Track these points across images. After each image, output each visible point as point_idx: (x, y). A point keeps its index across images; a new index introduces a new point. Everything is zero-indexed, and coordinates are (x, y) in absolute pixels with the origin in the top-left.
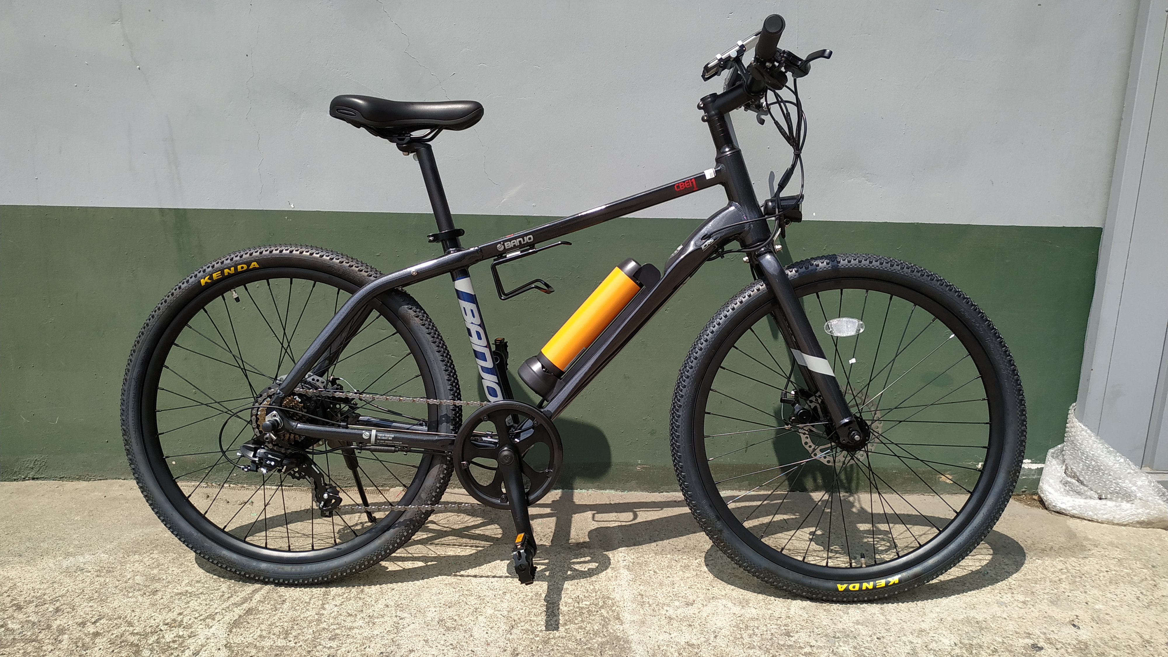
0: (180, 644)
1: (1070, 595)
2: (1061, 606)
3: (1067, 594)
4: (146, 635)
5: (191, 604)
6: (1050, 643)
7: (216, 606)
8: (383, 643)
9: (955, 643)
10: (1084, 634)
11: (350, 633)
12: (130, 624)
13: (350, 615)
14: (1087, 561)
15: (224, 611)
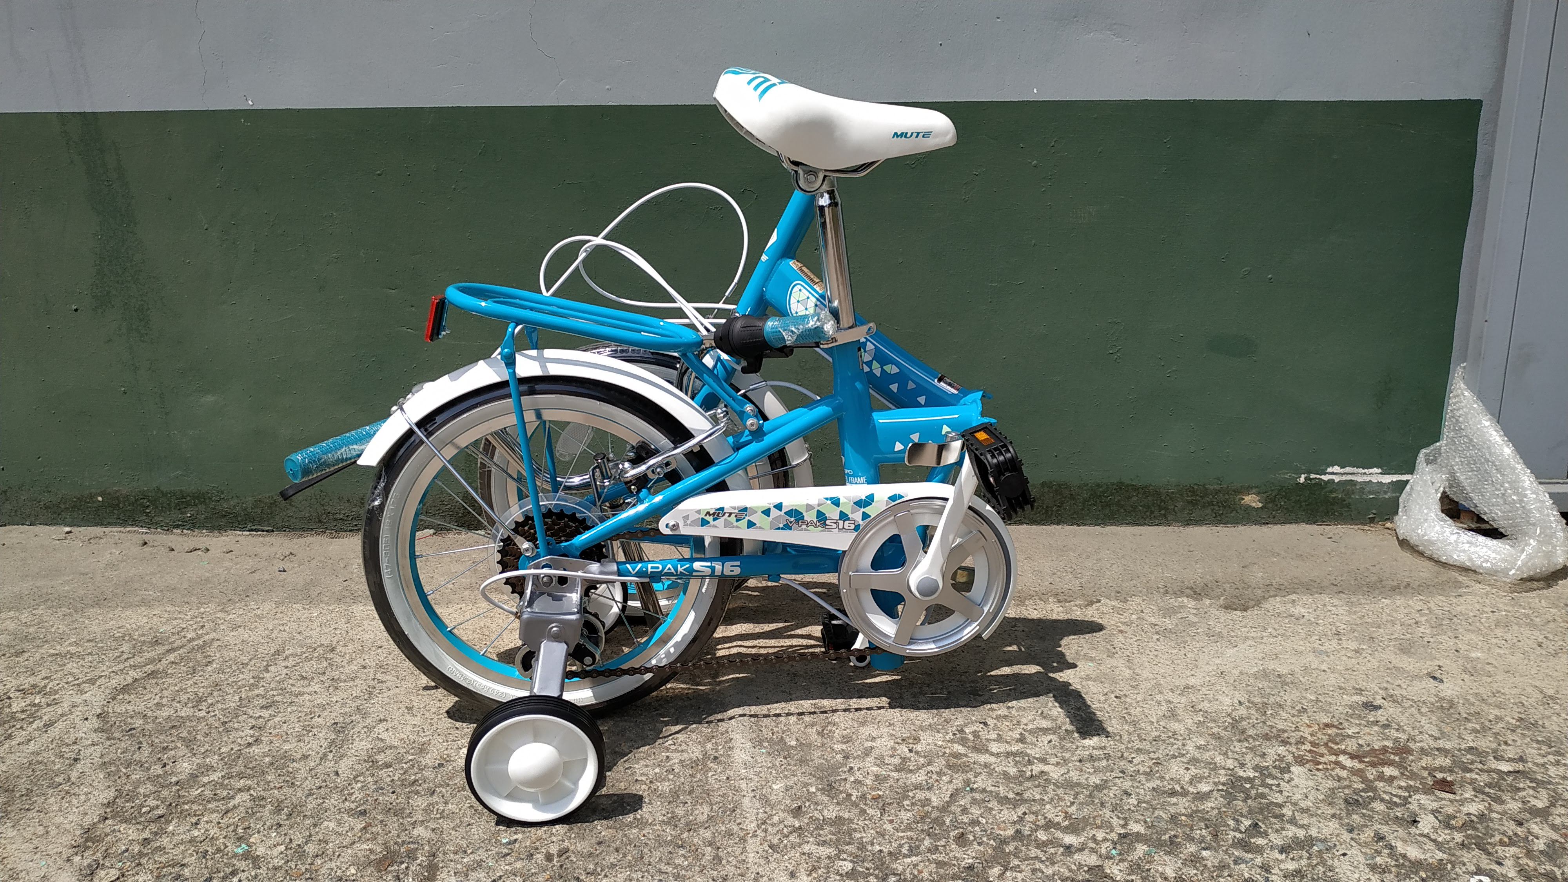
0: (31, 714)
1: (1432, 640)
2: (1415, 654)
3: (1426, 639)
5: (69, 666)
6: (1394, 701)
7: (104, 668)
8: (342, 711)
9: (1240, 702)
10: (1449, 689)
11: (296, 700)
13: (303, 678)
14: (1462, 600)
15: (112, 674)
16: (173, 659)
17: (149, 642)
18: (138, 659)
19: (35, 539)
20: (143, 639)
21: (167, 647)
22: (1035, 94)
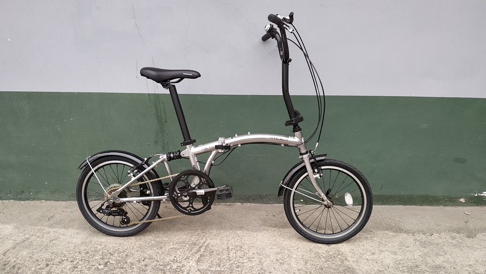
0: (180, 269)
4: (165, 266)
7: (188, 254)
11: (244, 265)
12: (158, 261)
13: (241, 258)
15: (192, 256)
22: (413, 95)
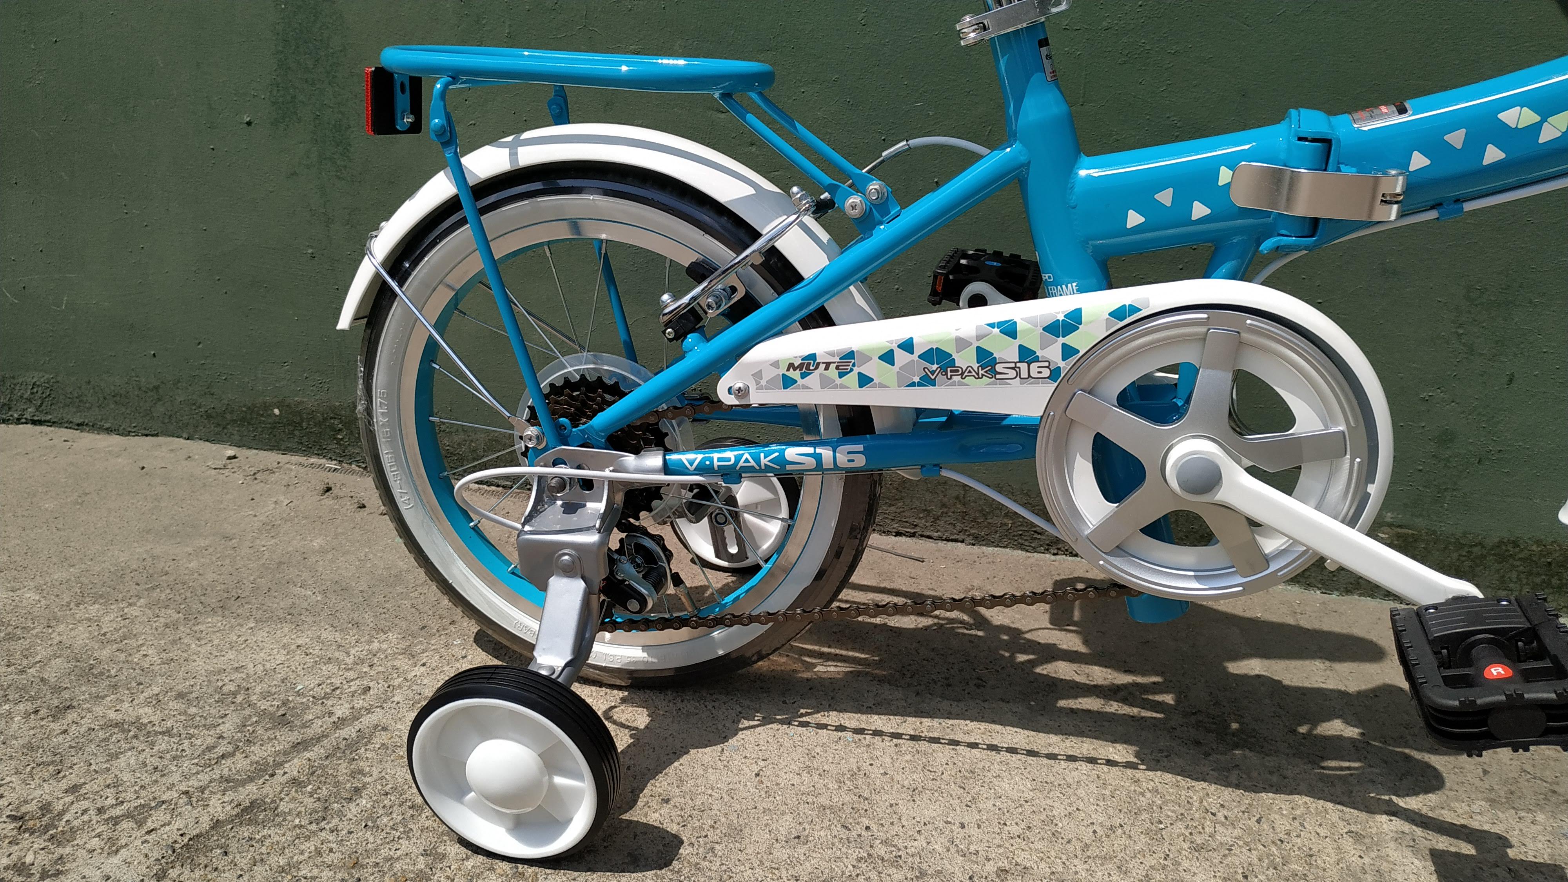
16: (295, 773)
17: (272, 716)
18: (240, 764)
19: (185, 463)
20: (264, 705)
21: (295, 737)
